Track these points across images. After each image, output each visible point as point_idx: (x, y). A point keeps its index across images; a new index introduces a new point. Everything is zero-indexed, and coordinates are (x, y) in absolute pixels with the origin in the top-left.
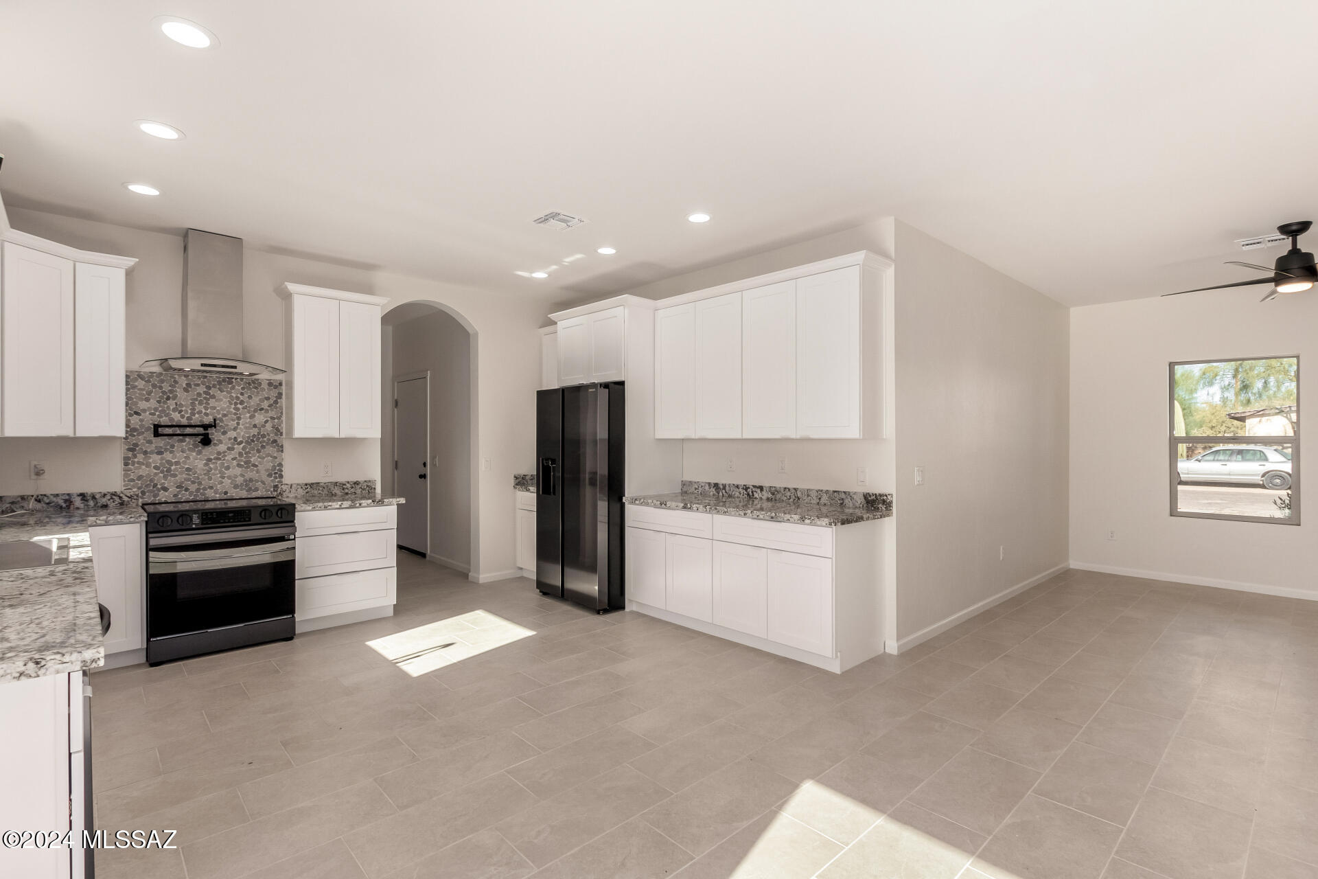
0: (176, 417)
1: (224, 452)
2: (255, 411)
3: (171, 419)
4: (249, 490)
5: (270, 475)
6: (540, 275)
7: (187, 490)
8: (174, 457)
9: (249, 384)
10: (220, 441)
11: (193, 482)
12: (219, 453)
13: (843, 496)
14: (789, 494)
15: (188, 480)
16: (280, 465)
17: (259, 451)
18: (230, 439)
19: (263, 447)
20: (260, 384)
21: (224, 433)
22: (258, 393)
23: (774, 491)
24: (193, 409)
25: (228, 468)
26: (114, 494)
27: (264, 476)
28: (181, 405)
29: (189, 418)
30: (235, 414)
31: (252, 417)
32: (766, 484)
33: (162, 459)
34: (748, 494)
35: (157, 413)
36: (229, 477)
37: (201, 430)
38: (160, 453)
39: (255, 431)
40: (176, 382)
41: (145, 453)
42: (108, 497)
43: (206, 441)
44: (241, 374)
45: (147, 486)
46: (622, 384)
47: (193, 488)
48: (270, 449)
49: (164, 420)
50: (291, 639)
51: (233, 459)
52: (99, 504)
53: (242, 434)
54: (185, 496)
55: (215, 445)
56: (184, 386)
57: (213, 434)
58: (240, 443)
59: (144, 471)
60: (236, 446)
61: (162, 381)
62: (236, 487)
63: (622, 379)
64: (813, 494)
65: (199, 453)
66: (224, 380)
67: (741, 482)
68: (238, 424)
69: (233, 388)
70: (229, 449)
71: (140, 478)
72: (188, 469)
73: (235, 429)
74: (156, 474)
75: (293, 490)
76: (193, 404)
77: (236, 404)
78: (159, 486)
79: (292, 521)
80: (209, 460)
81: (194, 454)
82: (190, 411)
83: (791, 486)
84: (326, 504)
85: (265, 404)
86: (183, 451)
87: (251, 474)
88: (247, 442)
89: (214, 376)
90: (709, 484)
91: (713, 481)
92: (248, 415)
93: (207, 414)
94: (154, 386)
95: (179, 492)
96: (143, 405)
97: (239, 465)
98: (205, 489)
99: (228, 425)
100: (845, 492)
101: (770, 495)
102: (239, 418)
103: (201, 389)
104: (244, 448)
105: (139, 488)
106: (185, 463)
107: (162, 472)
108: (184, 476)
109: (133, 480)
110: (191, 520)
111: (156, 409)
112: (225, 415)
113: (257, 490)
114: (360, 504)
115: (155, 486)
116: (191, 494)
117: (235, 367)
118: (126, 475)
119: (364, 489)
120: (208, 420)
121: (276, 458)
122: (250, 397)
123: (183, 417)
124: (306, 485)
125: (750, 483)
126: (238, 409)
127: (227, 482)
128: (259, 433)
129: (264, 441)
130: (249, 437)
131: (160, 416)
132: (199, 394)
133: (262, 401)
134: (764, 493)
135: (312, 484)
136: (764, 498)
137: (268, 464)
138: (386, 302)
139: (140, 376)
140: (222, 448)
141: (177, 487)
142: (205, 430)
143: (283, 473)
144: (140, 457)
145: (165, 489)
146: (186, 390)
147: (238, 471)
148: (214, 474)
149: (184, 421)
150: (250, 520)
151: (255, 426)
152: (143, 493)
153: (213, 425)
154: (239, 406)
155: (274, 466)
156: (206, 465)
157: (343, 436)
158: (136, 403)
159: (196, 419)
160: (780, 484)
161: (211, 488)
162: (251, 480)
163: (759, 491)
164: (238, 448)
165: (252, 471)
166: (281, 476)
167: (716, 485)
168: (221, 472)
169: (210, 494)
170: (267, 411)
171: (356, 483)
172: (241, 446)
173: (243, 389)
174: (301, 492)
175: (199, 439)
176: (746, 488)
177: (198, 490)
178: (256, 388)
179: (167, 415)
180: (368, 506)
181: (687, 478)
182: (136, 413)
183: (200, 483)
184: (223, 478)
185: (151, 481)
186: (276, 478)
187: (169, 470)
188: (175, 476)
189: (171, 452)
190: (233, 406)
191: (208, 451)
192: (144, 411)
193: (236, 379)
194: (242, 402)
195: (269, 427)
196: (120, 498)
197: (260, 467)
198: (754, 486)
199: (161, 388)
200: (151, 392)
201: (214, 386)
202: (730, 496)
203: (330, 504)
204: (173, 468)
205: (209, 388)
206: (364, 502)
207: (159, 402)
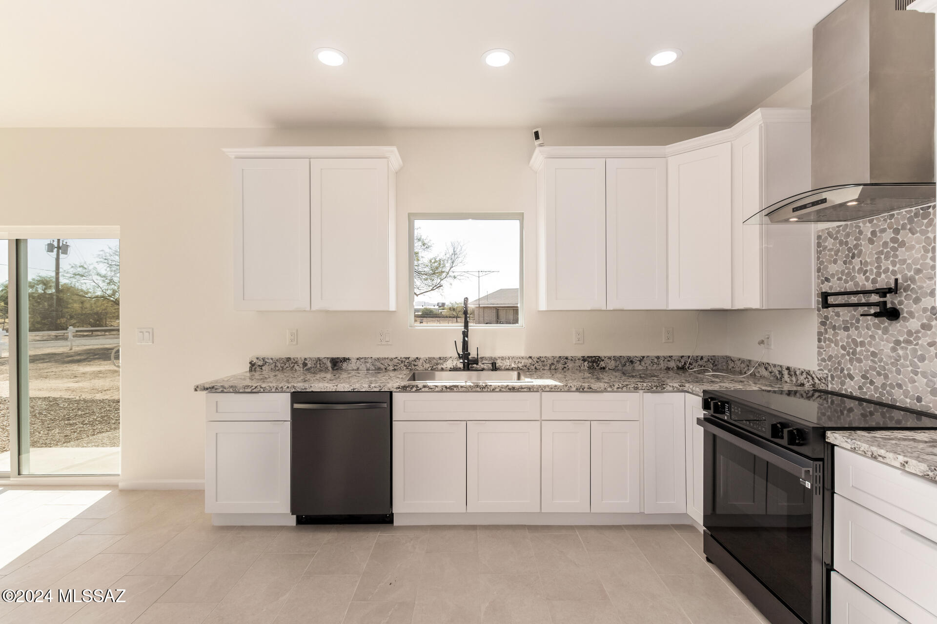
0: (860, 279)
1: (918, 332)
3: (857, 284)
7: (872, 383)
8: (860, 335)
10: (912, 314)
11: (879, 374)
12: (910, 333)
15: (874, 369)
18: (925, 310)
21: (915, 301)
24: (879, 267)
25: (921, 358)
26: (808, 373)
28: (866, 264)
29: (874, 281)
33: (848, 337)
35: (844, 277)
36: (924, 374)
37: (875, 298)
38: (846, 329)
40: (861, 233)
41: (834, 328)
42: (804, 375)
43: (890, 314)
45: (836, 369)
47: (879, 381)
49: (850, 286)
51: (930, 344)
52: (799, 382)
55: (905, 320)
56: (869, 236)
57: (898, 303)
59: (834, 350)
61: (848, 235)
62: (934, 392)
65: (886, 330)
70: (924, 326)
71: (830, 357)
72: (874, 354)
73: (932, 293)
74: (843, 355)
76: (878, 259)
78: (846, 372)
80: (898, 342)
81: (880, 332)
82: (875, 271)
86: (867, 328)
94: (841, 243)
95: (864, 384)
96: (833, 268)
98: (891, 386)
99: (923, 286)
103: (887, 236)
105: (830, 371)
106: (870, 344)
107: (848, 353)
108: (870, 363)
109: (823, 360)
111: (843, 272)
112: (918, 271)
115: (842, 370)
116: (876, 389)
118: (819, 354)
123: (867, 279)
127: (921, 381)
131: (846, 282)
132: (885, 244)
139: (830, 234)
140: (914, 324)
141: (864, 377)
142: (883, 296)
144: (831, 331)
145: (851, 377)
146: (871, 241)
148: (904, 366)
149: (869, 286)
152: (833, 377)
153: (895, 289)
156: (894, 349)
158: (826, 268)
161: (899, 386)
168: (912, 364)
169: (900, 396)
175: (879, 310)
177: (883, 386)
179: (853, 279)
182: (827, 280)
183: (887, 377)
184: (916, 373)
185: (839, 363)
187: (854, 353)
188: (859, 361)
189: (857, 328)
191: (896, 329)
192: (833, 275)
196: (813, 378)
199: (847, 243)
200: (838, 251)
204: (858, 349)
207: (845, 263)
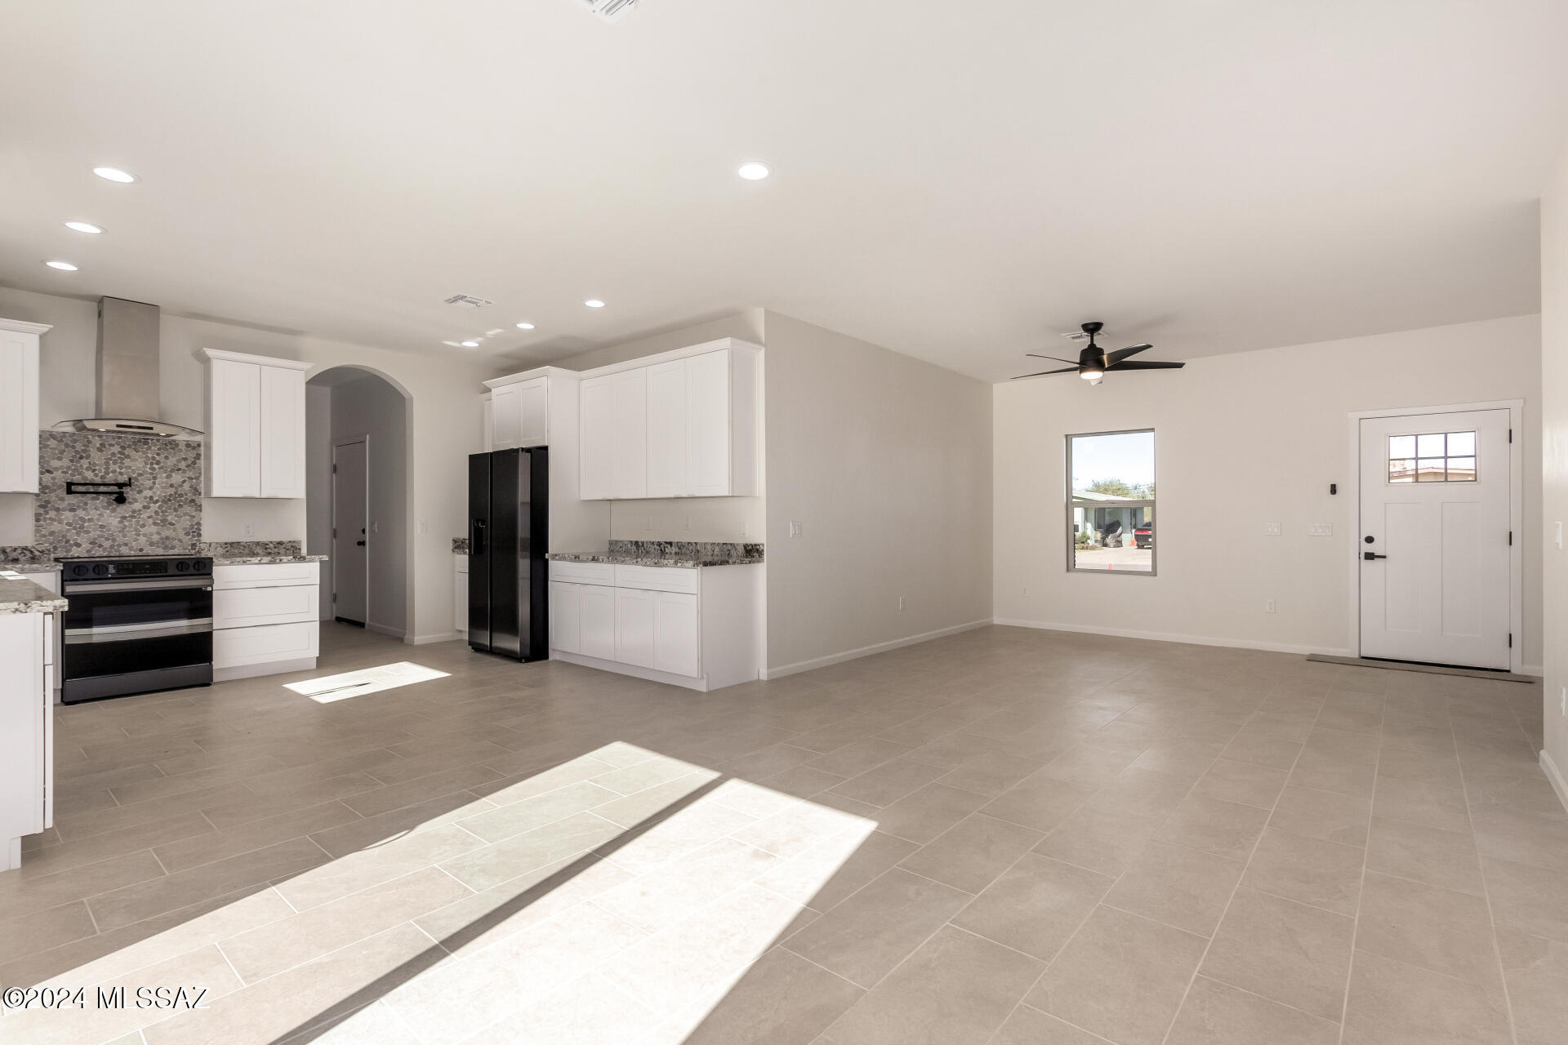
0: (90, 475)
1: (140, 510)
2: (172, 471)
3: (85, 478)
4: (166, 548)
5: (187, 534)
6: (470, 344)
7: (100, 546)
8: (88, 514)
9: (166, 444)
10: (136, 500)
11: (107, 539)
12: (134, 511)
13: (730, 547)
14: (691, 548)
15: (102, 536)
16: (199, 524)
17: (176, 510)
18: (145, 498)
19: (180, 506)
20: (178, 445)
21: (140, 492)
22: (175, 453)
23: (680, 546)
24: (107, 468)
25: (143, 526)
26: (25, 548)
27: (181, 535)
28: (95, 464)
29: (102, 477)
30: (151, 474)
31: (169, 477)
32: (674, 540)
33: (75, 516)
34: (661, 550)
35: (69, 471)
36: (145, 535)
37: (115, 489)
38: (73, 510)
39: (172, 491)
40: (89, 442)
41: (58, 509)
42: (19, 551)
43: (121, 499)
44: (158, 435)
45: (59, 541)
46: (546, 448)
47: (107, 544)
48: (187, 509)
49: (77, 479)
50: (209, 685)
51: (149, 517)
52: (10, 557)
53: (159, 493)
54: (98, 552)
55: (130, 503)
56: (98, 446)
57: (127, 493)
58: (157, 501)
59: (56, 527)
60: (152, 505)
61: (75, 441)
62: (152, 544)
63: (546, 444)
64: (709, 547)
65: (113, 511)
66: (139, 441)
67: (657, 540)
68: (154, 483)
69: (149, 448)
70: (144, 507)
71: (52, 533)
72: (102, 527)
73: (151, 488)
74: (68, 530)
75: (212, 549)
76: (107, 463)
77: (152, 464)
78: (72, 542)
79: (209, 574)
80: (124, 518)
81: (108, 511)
82: (103, 470)
83: (693, 541)
84: (245, 559)
85: (183, 465)
86: (96, 509)
87: (166, 533)
88: (163, 501)
89: (130, 436)
90: (631, 542)
91: (634, 540)
92: (165, 475)
93: (121, 474)
94: (67, 445)
95: (92, 548)
96: (56, 463)
97: (155, 524)
98: (119, 546)
99: (143, 484)
100: (731, 544)
101: (677, 550)
102: (155, 478)
103: (116, 449)
104: (160, 507)
105: (51, 544)
106: (98, 520)
107: (75, 528)
108: (98, 533)
109: (44, 536)
110: (107, 570)
111: (69, 468)
112: (140, 475)
113: (173, 547)
114: (281, 560)
115: (67, 541)
116: (104, 550)
117: (151, 428)
118: (37, 531)
119: (288, 549)
120: (123, 479)
121: (194, 517)
122: (166, 458)
123: (96, 475)
124: (226, 544)
125: (662, 540)
126: (154, 469)
127: (142, 539)
128: (176, 493)
129: (182, 501)
130: (165, 497)
131: (72, 475)
132: (113, 454)
133: (179, 461)
134: (673, 548)
135: (233, 543)
136: (673, 552)
137: (186, 522)
138: (310, 366)
139: (54, 436)
140: (137, 506)
142: (119, 488)
143: (201, 532)
144: (52, 514)
145: (78, 545)
146: (100, 450)
147: (154, 529)
148: (129, 532)
149: (98, 480)
150: (166, 572)
151: (172, 486)
152: (55, 548)
153: (129, 484)
154: (155, 466)
155: (191, 525)
156: (121, 522)
157: (263, 496)
158: (49, 462)
159: (110, 478)
160: (685, 540)
161: (126, 545)
162: (167, 538)
163: (669, 546)
164: (154, 507)
165: (168, 529)
166: (199, 535)
167: (637, 543)
168: (136, 530)
169: (125, 551)
170: (184, 471)
171: (281, 543)
172: (158, 505)
173: (159, 449)
174: (221, 551)
175: (114, 497)
176: (659, 544)
177: (112, 547)
178: (173, 449)
179: (80, 473)
180: (289, 562)
181: (614, 538)
182: (50, 471)
183: (114, 540)
184: (139, 535)
185: (64, 536)
186: (194, 536)
187: (82, 527)
188: (88, 532)
189: (84, 509)
190: (149, 466)
191: (123, 509)
192: (58, 469)
193: (152, 440)
194: (158, 463)
195: (186, 486)
196: (31, 552)
197: (177, 526)
198: (666, 543)
199: (73, 447)
200: (64, 451)
201: (129, 446)
202: (647, 552)
203: (249, 559)
204: (86, 524)
205: (123, 448)
206: (285, 559)
207: (72, 461)
